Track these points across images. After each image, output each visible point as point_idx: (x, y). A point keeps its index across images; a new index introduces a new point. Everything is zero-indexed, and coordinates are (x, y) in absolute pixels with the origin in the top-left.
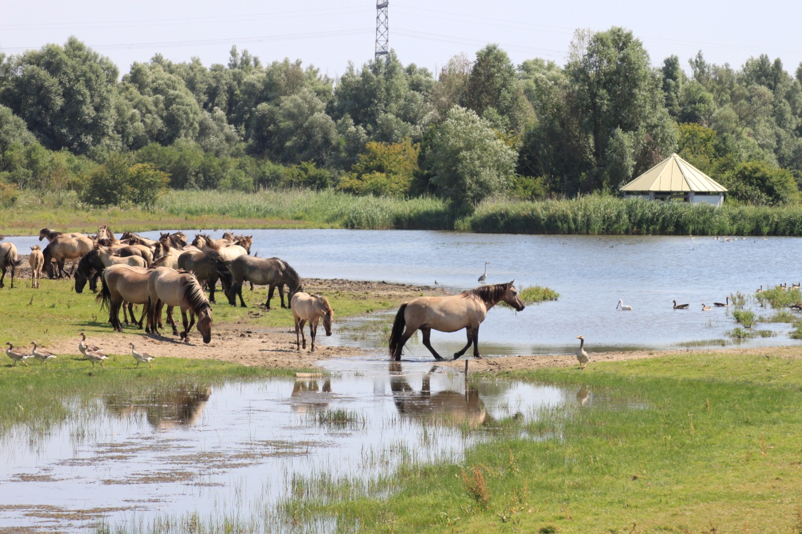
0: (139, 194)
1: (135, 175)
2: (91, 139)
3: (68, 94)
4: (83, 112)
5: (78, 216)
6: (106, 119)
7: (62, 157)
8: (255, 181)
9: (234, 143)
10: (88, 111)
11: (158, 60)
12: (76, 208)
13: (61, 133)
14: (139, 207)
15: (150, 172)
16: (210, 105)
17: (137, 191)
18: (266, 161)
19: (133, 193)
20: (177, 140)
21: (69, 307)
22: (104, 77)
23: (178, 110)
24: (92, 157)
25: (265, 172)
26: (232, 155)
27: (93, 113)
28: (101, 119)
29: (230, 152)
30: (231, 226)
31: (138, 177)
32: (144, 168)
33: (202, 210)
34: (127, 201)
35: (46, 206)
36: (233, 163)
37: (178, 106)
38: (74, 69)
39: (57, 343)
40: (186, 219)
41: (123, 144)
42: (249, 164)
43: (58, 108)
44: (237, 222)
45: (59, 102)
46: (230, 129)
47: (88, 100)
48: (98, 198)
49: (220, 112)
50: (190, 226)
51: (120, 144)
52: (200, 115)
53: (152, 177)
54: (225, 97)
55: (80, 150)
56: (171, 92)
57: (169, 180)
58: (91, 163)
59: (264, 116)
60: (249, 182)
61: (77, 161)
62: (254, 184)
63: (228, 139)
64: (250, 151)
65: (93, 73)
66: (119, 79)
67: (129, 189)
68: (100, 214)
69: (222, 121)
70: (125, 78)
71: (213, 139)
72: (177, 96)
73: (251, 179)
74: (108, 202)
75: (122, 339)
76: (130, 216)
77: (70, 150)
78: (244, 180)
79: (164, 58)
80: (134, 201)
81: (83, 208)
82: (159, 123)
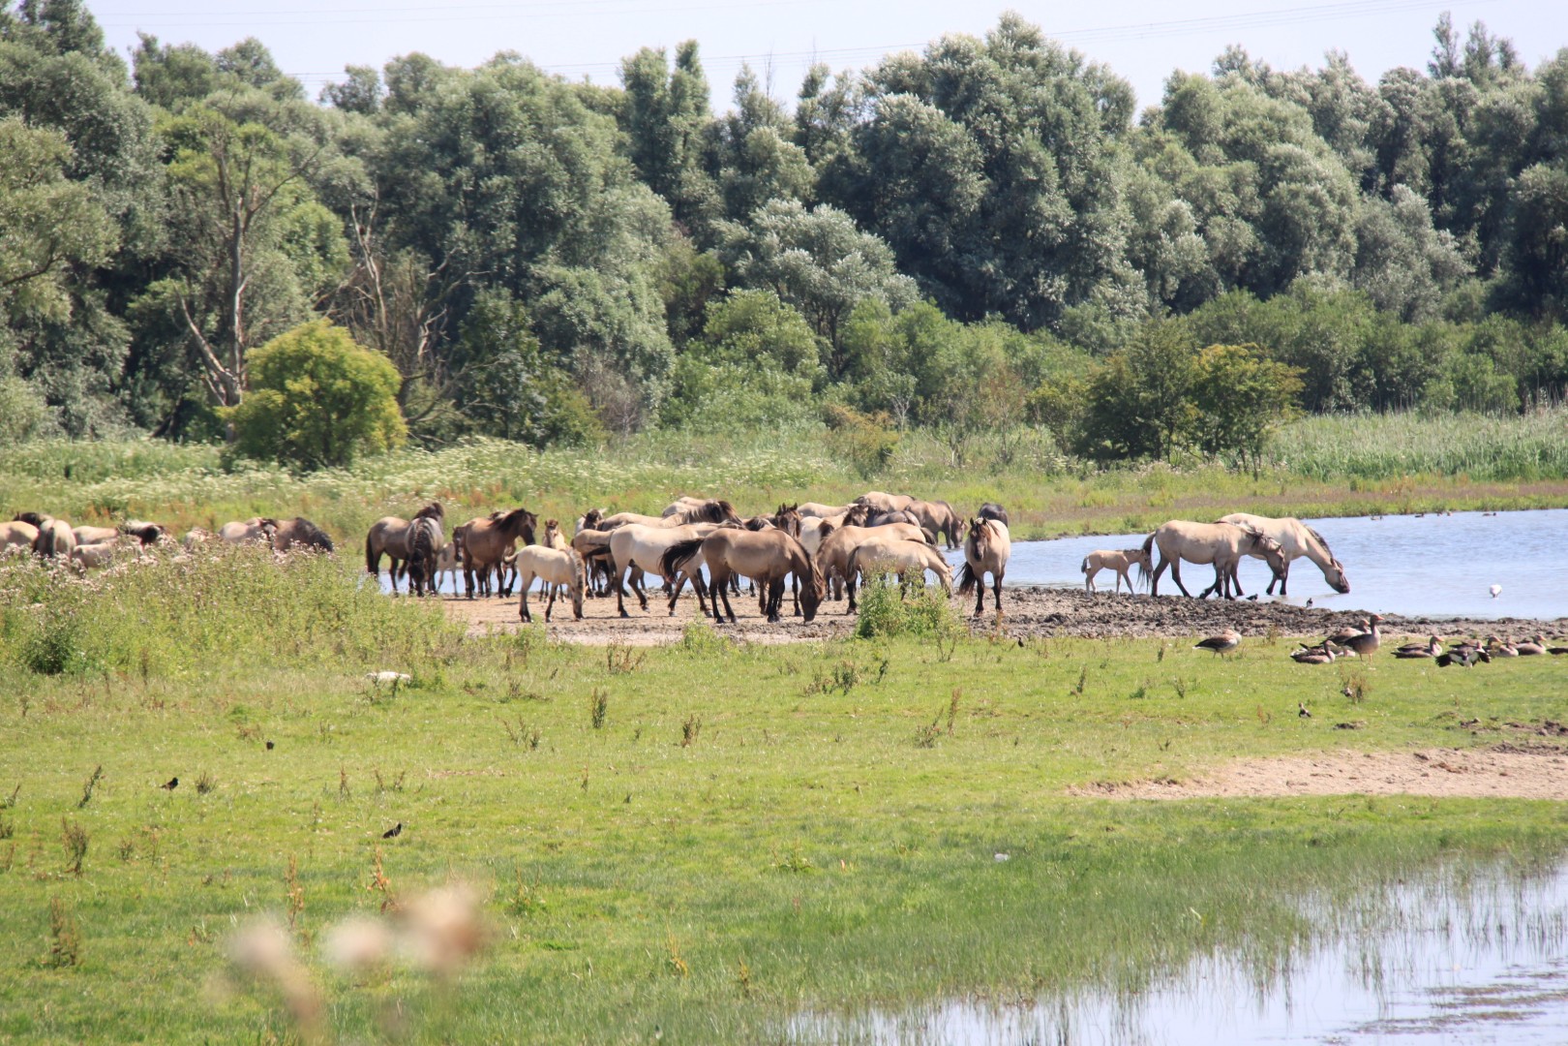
0: (1220, 426)
1: (1206, 376)
2: (1065, 285)
3: (1000, 165)
4: (1039, 212)
5: (1058, 490)
6: (1104, 230)
7: (992, 338)
8: (1519, 382)
9: (1453, 282)
10: (1054, 208)
11: (1232, 63)
12: (1051, 472)
13: (982, 275)
14: (1221, 463)
15: (1248, 367)
16: (1382, 180)
17: (1214, 419)
18: (1549, 325)
19: (1202, 424)
20: (1300, 279)
21: (1181, 695)
22: (1094, 117)
23: (1295, 195)
24: (1071, 334)
25: (1550, 357)
26: (1449, 316)
27: (1067, 216)
28: (1089, 229)
29: (1444, 305)
30: (1479, 503)
31: (1215, 379)
32: (1232, 355)
33: (1391, 464)
34: (1187, 448)
35: (972, 469)
36: (1454, 339)
37: (1293, 186)
38: (1016, 98)
39: (1205, 773)
40: (1354, 488)
41: (1152, 294)
42: (1501, 339)
43: (974, 206)
44: (1495, 493)
45: (975, 187)
46: (1442, 244)
47: (1053, 178)
48: (1108, 443)
49: (1411, 199)
50: (1368, 507)
51: (1143, 295)
52: (1358, 206)
53: (1254, 378)
54: (1422, 158)
55: (1033, 316)
56: (1275, 149)
57: (1300, 385)
58: (1067, 352)
59: (1539, 200)
60: (1503, 386)
61: (1029, 347)
62: (1520, 392)
63: (1439, 270)
64: (1501, 301)
65: (1067, 105)
66: (1135, 121)
67: (1192, 411)
68: (1118, 484)
69: (1420, 222)
70: (1148, 118)
71: (1393, 272)
72: (1289, 159)
73: (1511, 379)
74: (1135, 452)
75: (1363, 760)
76: (1198, 488)
77: (1008, 319)
78: (1491, 380)
79: (1252, 59)
80: (1207, 446)
81: (1070, 471)
82: (1246, 235)
